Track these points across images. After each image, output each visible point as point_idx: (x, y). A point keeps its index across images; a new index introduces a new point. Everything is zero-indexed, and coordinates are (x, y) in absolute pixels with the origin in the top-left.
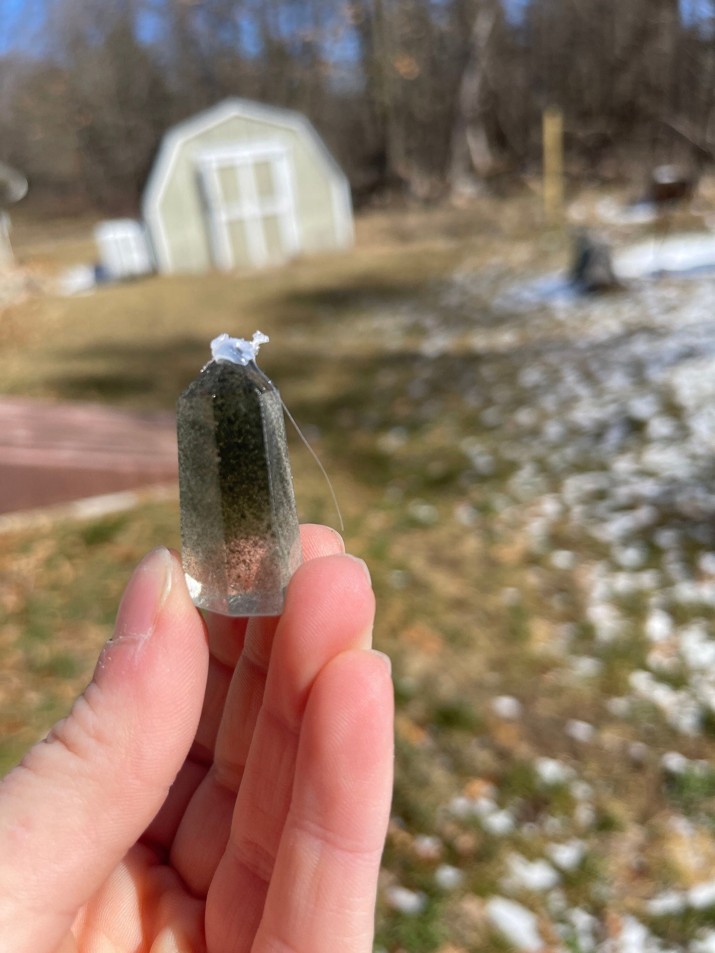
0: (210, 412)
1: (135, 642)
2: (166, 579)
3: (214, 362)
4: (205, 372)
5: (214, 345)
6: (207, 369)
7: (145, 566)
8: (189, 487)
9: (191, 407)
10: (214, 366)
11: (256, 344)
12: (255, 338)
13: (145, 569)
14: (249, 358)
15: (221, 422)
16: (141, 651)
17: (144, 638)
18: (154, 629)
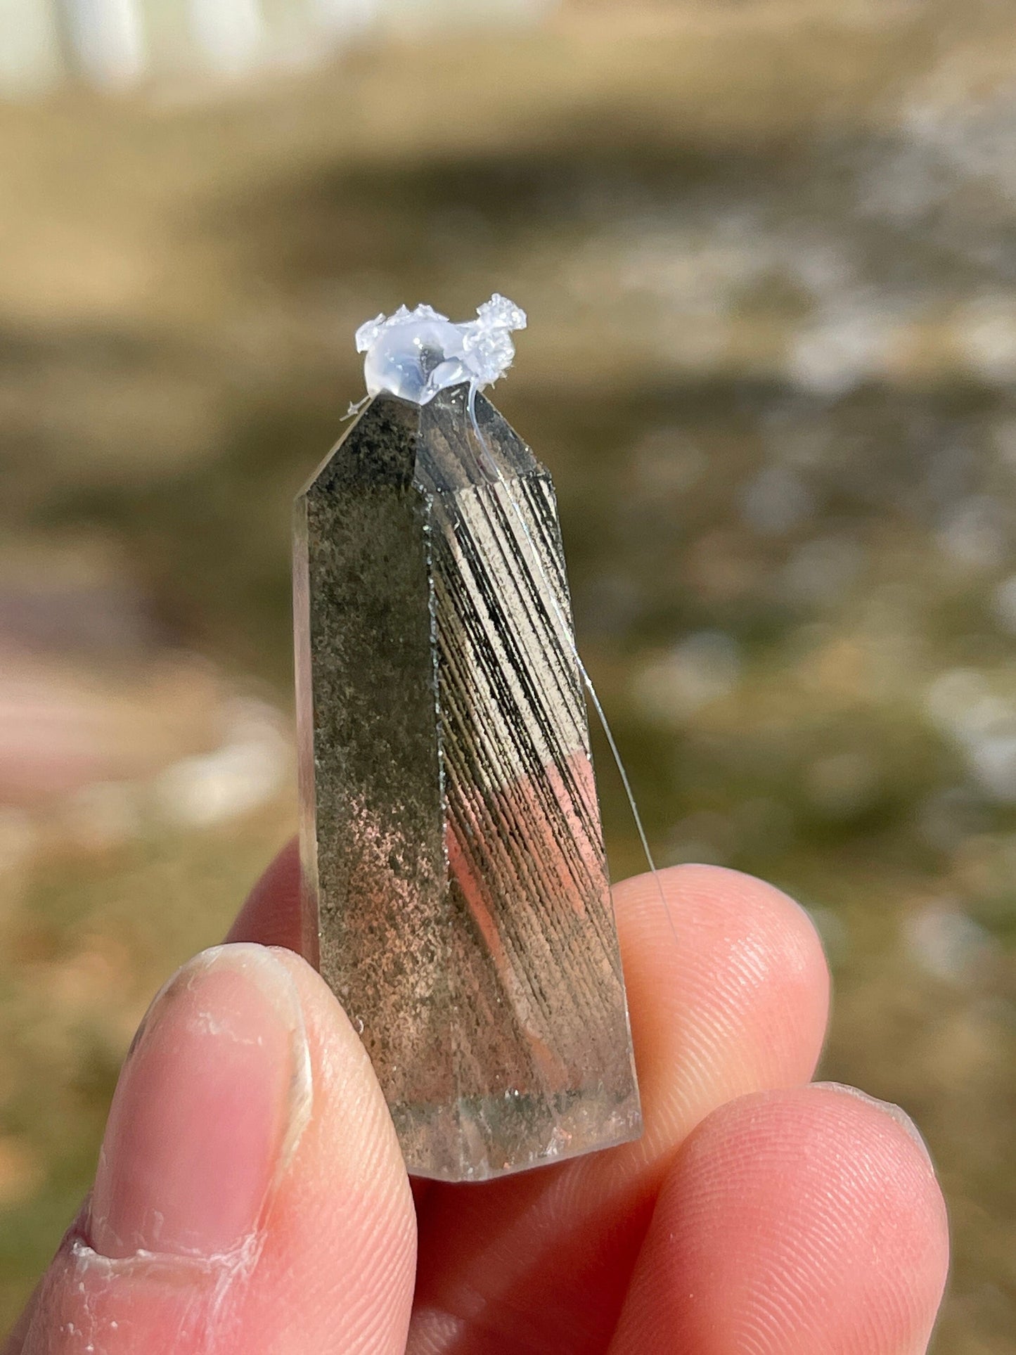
1: (201, 1281)
16: (224, 1314)
17: (230, 1270)
18: (262, 1241)
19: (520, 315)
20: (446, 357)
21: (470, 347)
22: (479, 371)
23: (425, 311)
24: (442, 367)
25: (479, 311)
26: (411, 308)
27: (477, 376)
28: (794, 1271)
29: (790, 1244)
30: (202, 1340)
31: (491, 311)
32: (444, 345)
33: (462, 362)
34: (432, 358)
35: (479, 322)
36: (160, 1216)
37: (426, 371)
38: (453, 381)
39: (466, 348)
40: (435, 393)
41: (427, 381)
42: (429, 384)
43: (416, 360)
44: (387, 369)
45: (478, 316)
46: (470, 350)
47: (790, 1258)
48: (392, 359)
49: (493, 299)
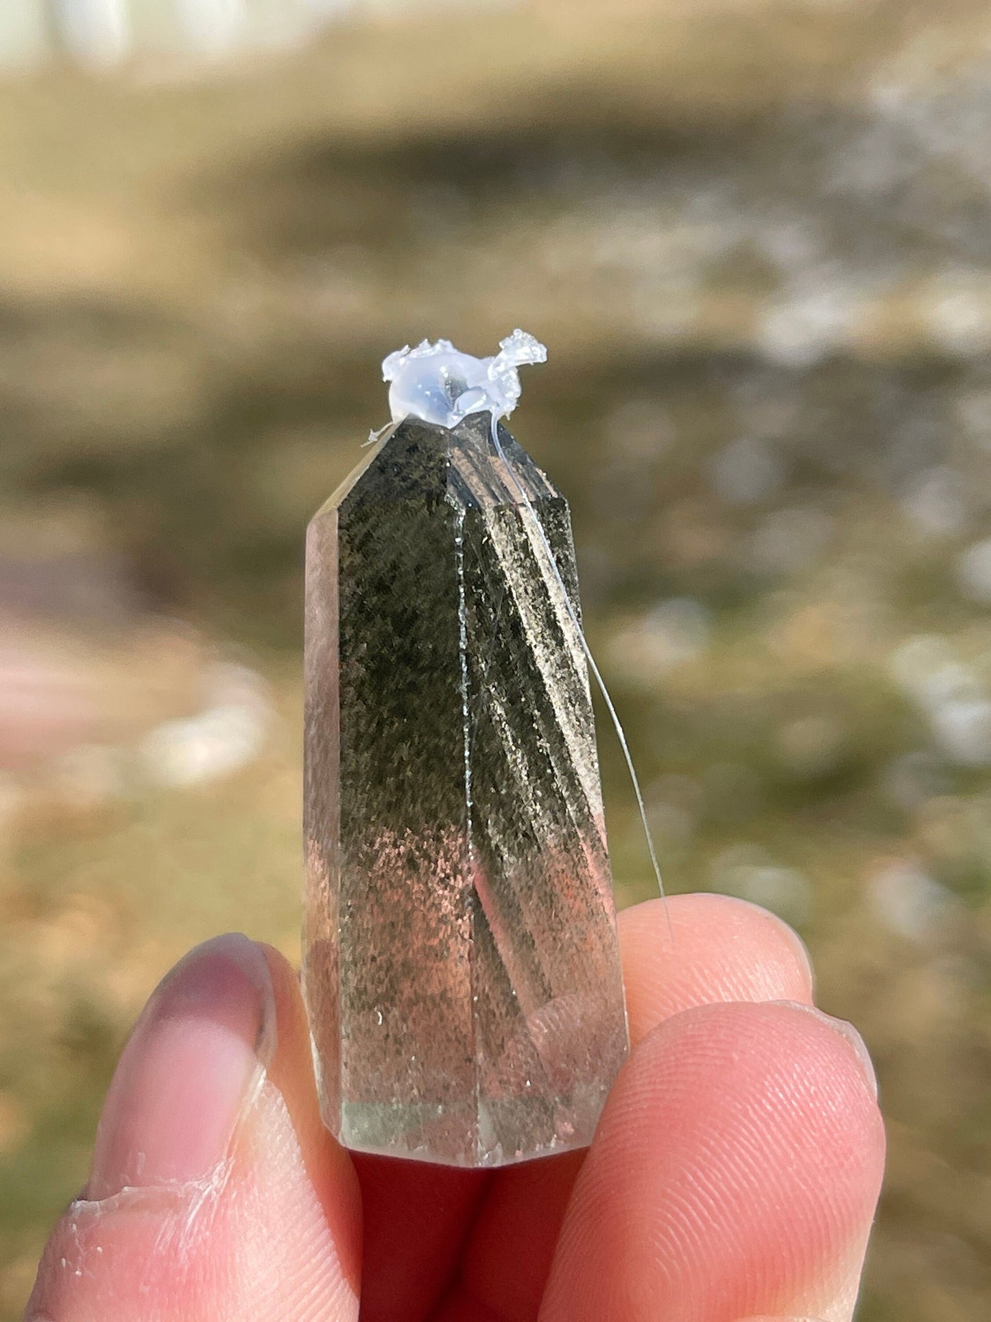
16: (196, 1229)
17: (201, 1192)
18: (231, 1166)
19: (541, 349)
20: (470, 386)
21: (495, 377)
22: (499, 400)
23: (444, 346)
24: (465, 395)
25: (501, 344)
26: (432, 343)
27: (498, 405)
28: (707, 1171)
29: (707, 1145)
30: (176, 1254)
31: (514, 344)
32: (467, 376)
33: (485, 390)
34: (456, 389)
35: (502, 355)
36: (142, 1155)
37: (451, 399)
38: (476, 409)
39: (491, 378)
40: (461, 418)
41: (453, 407)
42: (455, 410)
43: (442, 389)
44: (415, 395)
45: (500, 350)
46: (494, 379)
47: (705, 1158)
48: (420, 386)
49: (515, 333)
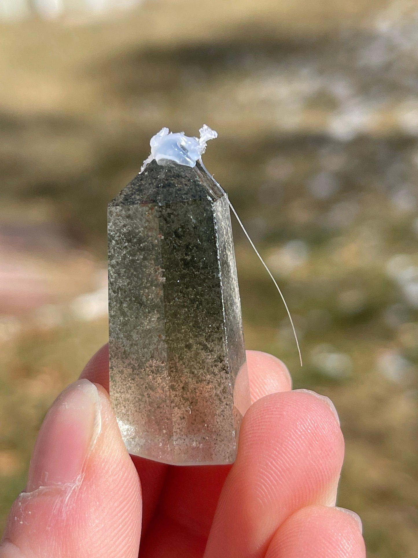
0: (155, 224)
1: (61, 493)
2: (95, 418)
3: (154, 162)
4: (143, 174)
5: (155, 143)
6: (145, 170)
7: (66, 403)
8: (121, 309)
9: (129, 217)
10: (154, 167)
11: (204, 141)
12: (202, 134)
13: (67, 407)
14: (196, 159)
15: (167, 235)
16: (69, 503)
18: (83, 477)
36: (47, 473)
47: (275, 455)
